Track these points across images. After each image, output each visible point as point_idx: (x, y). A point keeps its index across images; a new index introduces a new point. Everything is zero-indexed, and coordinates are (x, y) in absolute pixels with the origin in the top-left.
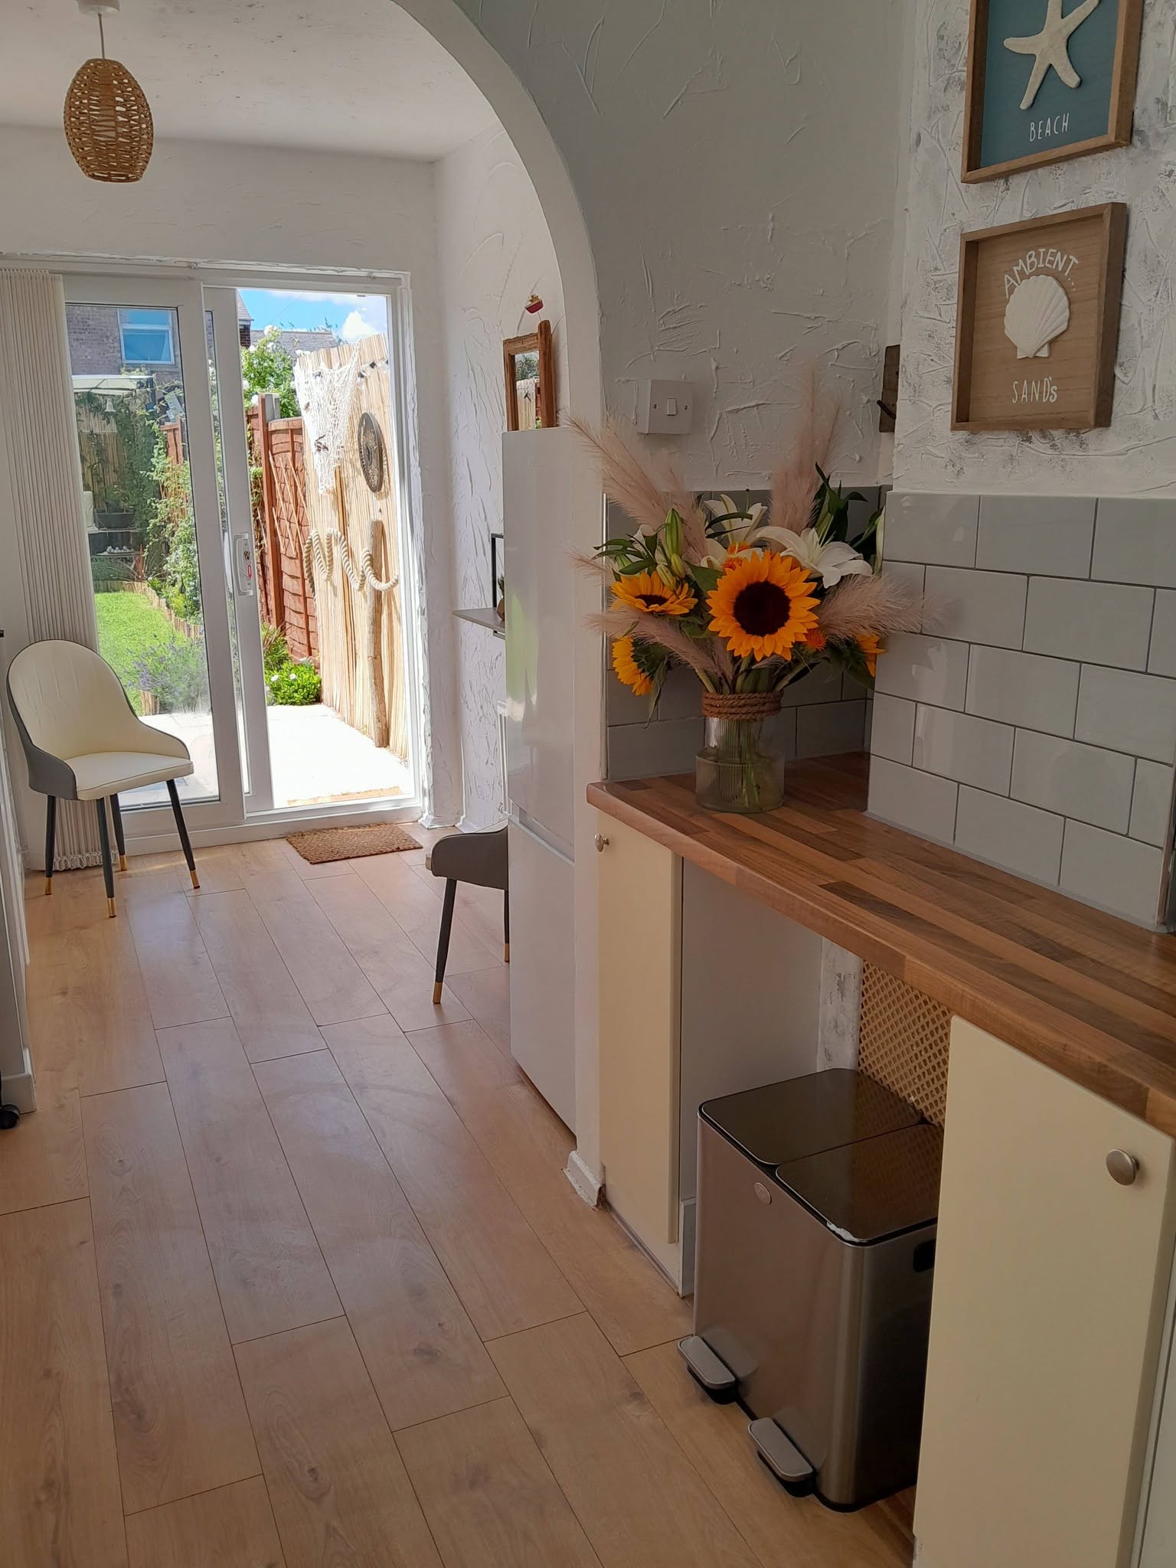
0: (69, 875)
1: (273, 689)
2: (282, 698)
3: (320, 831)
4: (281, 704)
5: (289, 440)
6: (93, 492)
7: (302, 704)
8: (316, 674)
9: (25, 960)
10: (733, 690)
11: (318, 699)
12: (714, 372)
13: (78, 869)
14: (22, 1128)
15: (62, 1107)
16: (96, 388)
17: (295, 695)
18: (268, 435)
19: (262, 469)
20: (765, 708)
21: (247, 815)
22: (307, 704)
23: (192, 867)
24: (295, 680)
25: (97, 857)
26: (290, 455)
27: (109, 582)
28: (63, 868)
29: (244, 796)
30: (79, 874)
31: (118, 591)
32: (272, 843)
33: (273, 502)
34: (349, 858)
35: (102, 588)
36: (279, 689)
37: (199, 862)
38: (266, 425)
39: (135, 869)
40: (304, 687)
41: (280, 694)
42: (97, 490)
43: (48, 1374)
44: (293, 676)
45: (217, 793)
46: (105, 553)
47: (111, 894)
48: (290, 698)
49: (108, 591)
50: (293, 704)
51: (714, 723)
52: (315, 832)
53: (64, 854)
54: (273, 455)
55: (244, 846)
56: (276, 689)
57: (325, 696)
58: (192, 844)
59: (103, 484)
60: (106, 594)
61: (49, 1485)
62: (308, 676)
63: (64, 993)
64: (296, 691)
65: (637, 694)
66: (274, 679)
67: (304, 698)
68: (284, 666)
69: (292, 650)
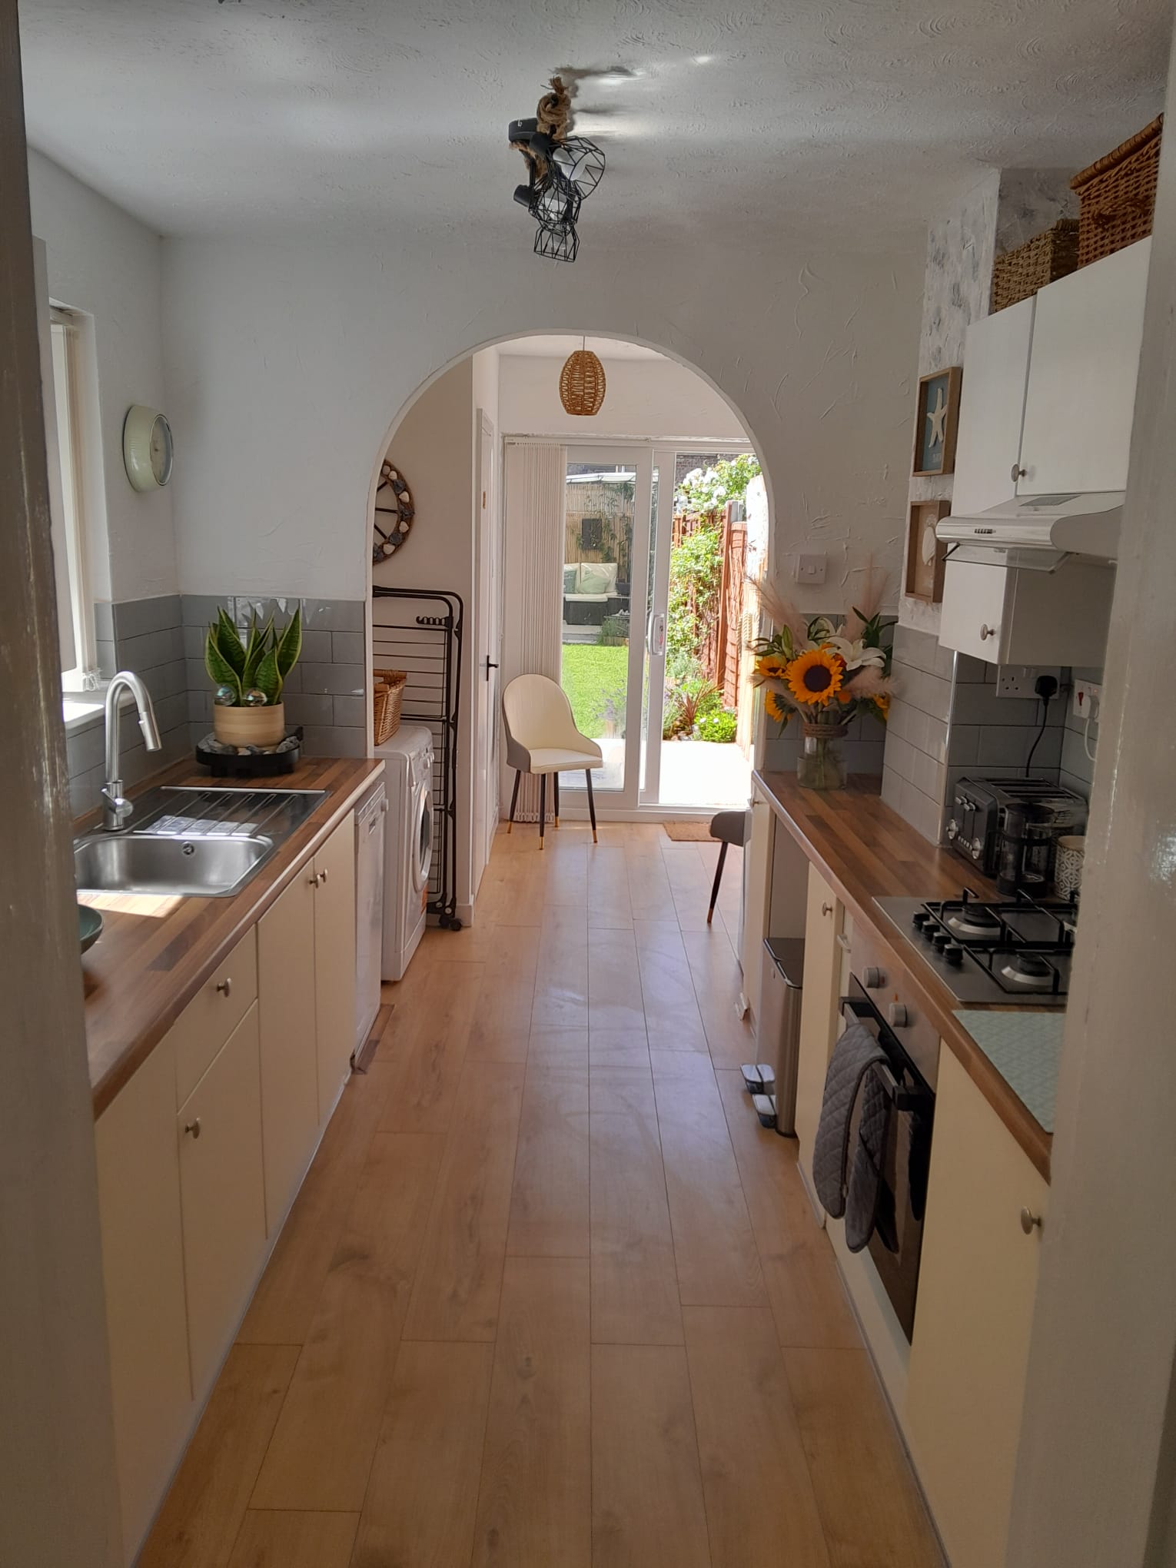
0: (524, 825)
1: (700, 728)
2: (706, 736)
3: (687, 822)
4: (705, 740)
5: (742, 538)
6: (618, 564)
7: (720, 742)
8: (735, 719)
9: (486, 861)
10: (816, 722)
11: (733, 740)
12: (845, 550)
13: (530, 822)
14: (463, 932)
15: (484, 927)
16: (630, 481)
17: (716, 734)
18: (730, 533)
19: (723, 559)
20: (832, 733)
21: (639, 804)
22: (723, 742)
23: (594, 828)
24: (717, 723)
25: (537, 816)
26: (741, 549)
27: (615, 638)
28: (522, 820)
29: (639, 791)
30: (530, 825)
31: (621, 645)
32: (654, 826)
33: (727, 586)
34: (697, 841)
35: (610, 642)
36: (704, 729)
37: (600, 830)
38: (730, 525)
39: (562, 827)
40: (723, 729)
41: (706, 732)
42: (621, 563)
43: (447, 1016)
44: (716, 720)
45: (622, 787)
46: (617, 615)
47: (542, 835)
48: (712, 737)
49: (614, 645)
50: (713, 741)
51: (808, 740)
52: (683, 822)
53: (524, 811)
54: (732, 548)
55: (634, 824)
56: (703, 728)
57: (738, 738)
58: (597, 818)
59: (626, 558)
60: (611, 647)
61: (437, 1046)
62: (728, 720)
63: (502, 881)
64: (717, 732)
65: (778, 721)
66: (702, 720)
67: (722, 738)
68: (712, 712)
69: (726, 701)
